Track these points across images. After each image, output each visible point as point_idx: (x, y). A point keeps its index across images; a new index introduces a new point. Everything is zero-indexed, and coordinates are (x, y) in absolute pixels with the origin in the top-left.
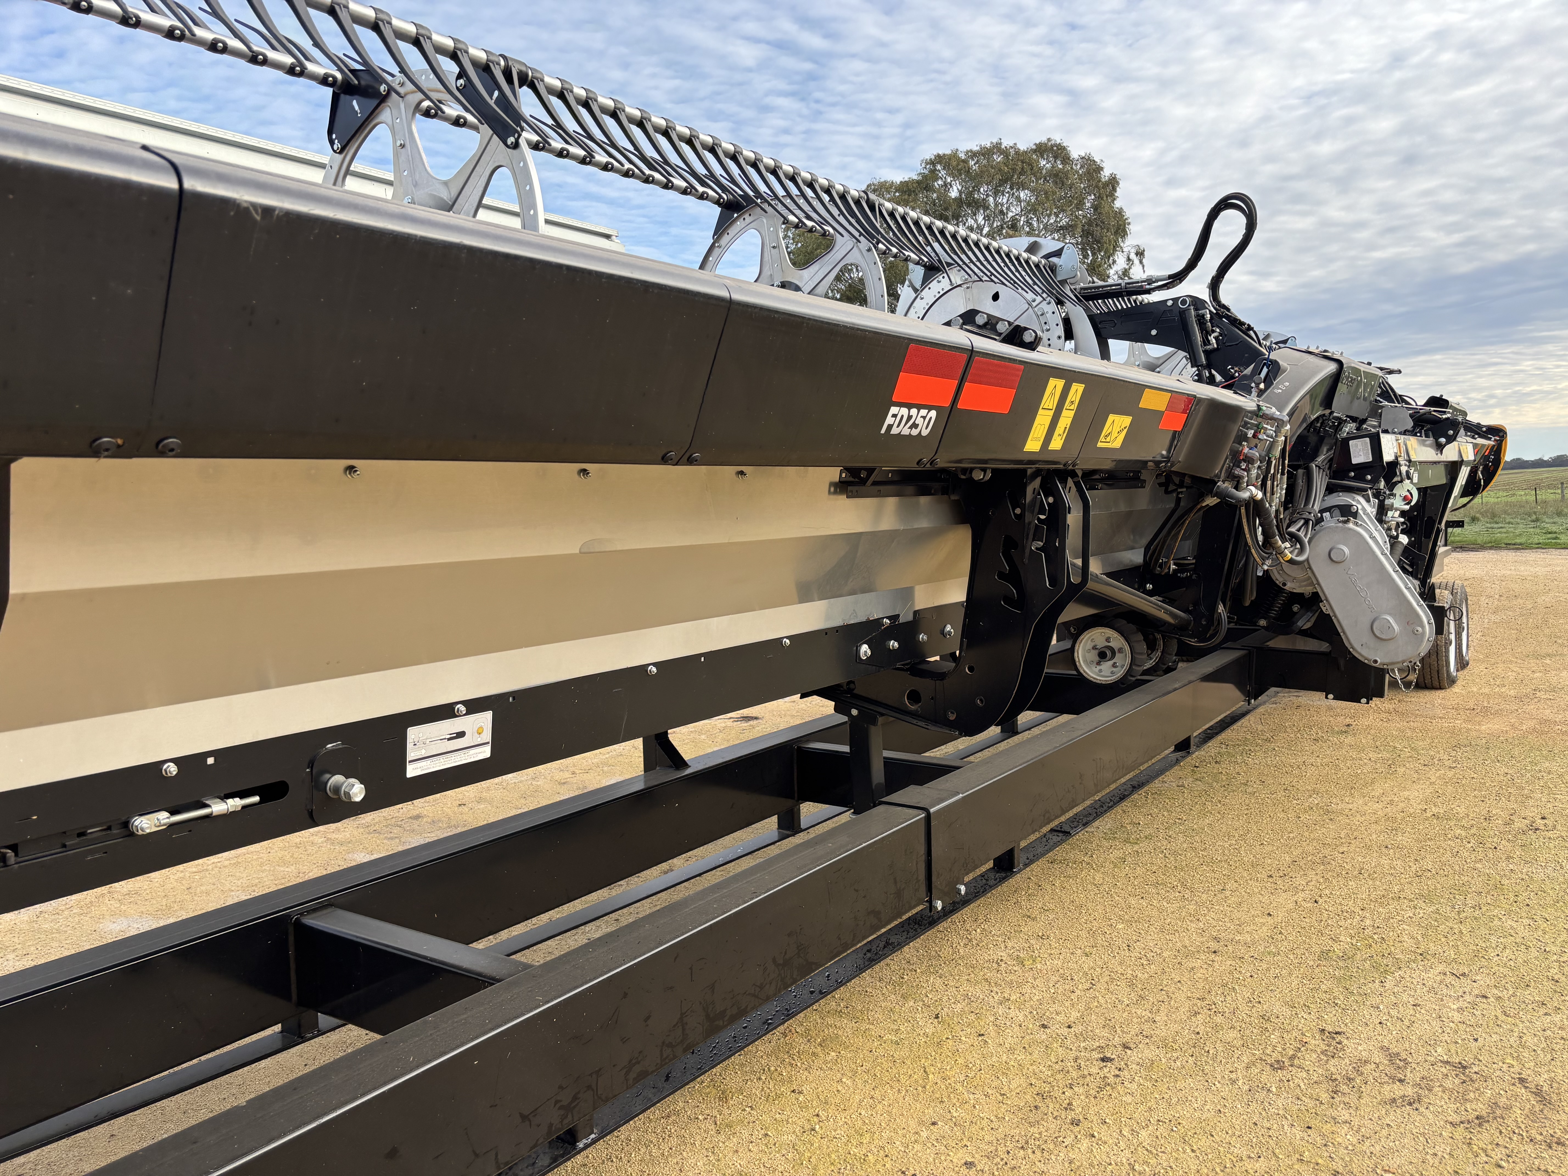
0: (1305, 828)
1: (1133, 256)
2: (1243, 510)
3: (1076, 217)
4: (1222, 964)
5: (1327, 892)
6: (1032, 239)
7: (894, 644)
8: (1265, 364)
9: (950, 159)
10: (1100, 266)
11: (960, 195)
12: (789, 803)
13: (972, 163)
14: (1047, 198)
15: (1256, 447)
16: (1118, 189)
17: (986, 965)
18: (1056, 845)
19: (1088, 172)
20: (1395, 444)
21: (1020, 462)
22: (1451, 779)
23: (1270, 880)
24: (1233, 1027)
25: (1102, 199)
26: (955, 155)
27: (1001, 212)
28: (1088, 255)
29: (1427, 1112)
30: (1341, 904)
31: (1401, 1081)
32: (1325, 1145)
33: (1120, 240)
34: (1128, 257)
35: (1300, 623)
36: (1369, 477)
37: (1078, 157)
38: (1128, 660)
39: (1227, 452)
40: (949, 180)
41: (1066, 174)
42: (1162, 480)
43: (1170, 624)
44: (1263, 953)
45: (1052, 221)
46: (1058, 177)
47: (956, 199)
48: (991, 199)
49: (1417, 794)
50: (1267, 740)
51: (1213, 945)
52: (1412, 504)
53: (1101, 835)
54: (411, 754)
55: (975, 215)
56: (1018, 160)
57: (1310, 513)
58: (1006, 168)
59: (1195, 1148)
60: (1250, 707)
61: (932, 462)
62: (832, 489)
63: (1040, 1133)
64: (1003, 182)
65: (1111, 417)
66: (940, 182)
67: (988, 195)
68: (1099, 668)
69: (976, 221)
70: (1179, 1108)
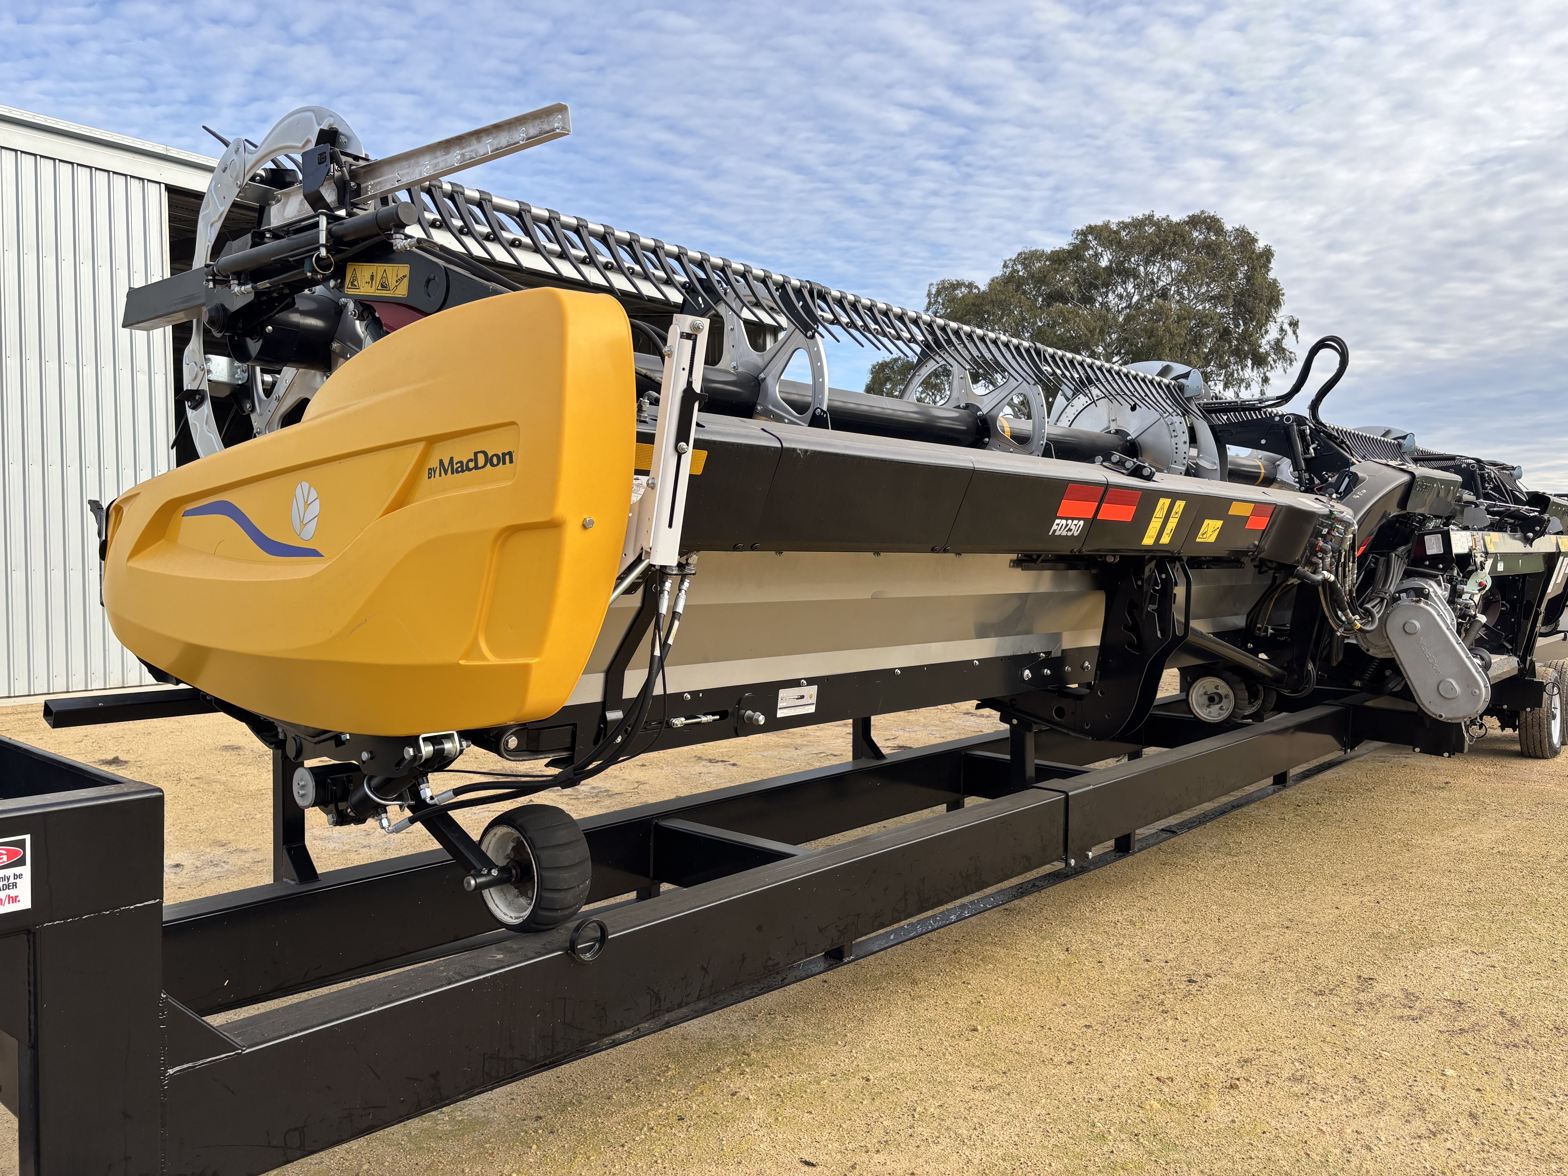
0: (1384, 855)
1: (1286, 327)
2: (1320, 589)
3: (1229, 288)
4: (1291, 936)
5: (1390, 897)
6: (1165, 363)
7: (1047, 672)
8: (1346, 475)
9: (1101, 230)
10: (1251, 335)
11: (1111, 265)
12: (956, 796)
13: (1123, 234)
14: (1198, 268)
15: (1331, 541)
16: (1272, 260)
17: (1106, 924)
18: (1165, 840)
19: (1242, 245)
20: (1470, 539)
21: (1140, 551)
22: (1524, 827)
23: (1344, 887)
24: (1292, 971)
25: (1256, 270)
26: (1106, 226)
27: (1152, 281)
28: (1240, 324)
29: (1424, 1025)
30: (1398, 905)
31: (1410, 1007)
32: (1344, 1035)
33: (1273, 310)
34: (1281, 327)
35: (1390, 686)
36: (1441, 566)
37: (1232, 229)
38: (1232, 704)
39: (1305, 543)
40: (1100, 251)
41: (1219, 246)
42: (1256, 563)
43: (1268, 677)
44: (1326, 931)
45: (1203, 290)
46: (1211, 249)
47: (1107, 267)
48: (1142, 268)
49: (1490, 836)
50: (1369, 790)
51: (1288, 924)
52: (1487, 589)
53: (1208, 848)
54: (780, 705)
55: (1125, 283)
56: (1170, 232)
57: (1386, 593)
58: (1157, 239)
59: (1249, 1030)
60: (1347, 756)
61: (1080, 551)
62: (1012, 564)
63: (1139, 1015)
64: (1154, 253)
65: (1207, 522)
66: (1091, 252)
67: (1138, 265)
68: (1209, 710)
69: (1126, 289)
70: (1241, 1010)
